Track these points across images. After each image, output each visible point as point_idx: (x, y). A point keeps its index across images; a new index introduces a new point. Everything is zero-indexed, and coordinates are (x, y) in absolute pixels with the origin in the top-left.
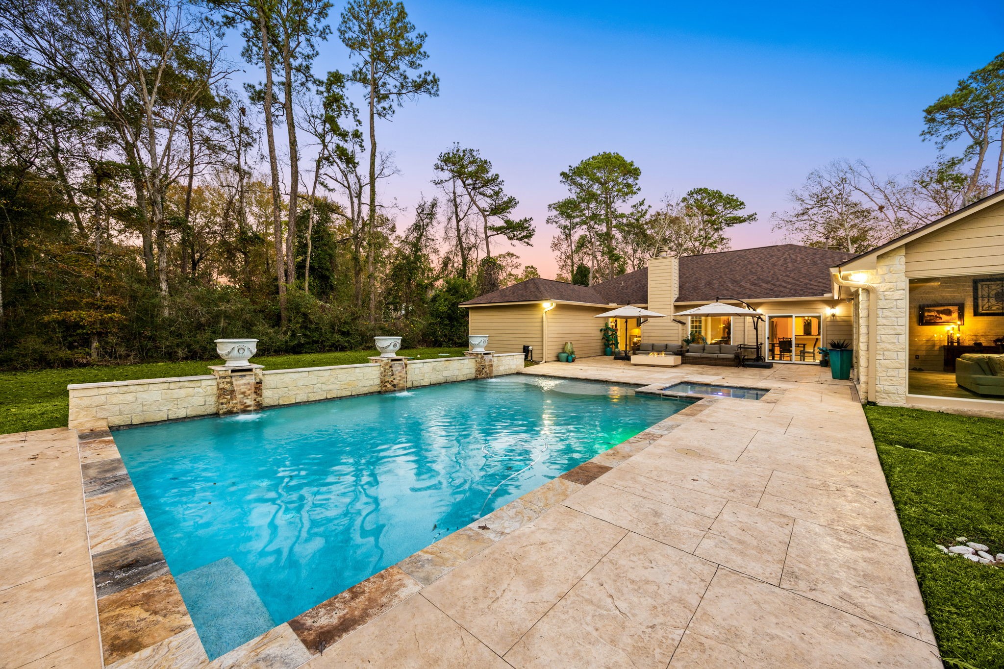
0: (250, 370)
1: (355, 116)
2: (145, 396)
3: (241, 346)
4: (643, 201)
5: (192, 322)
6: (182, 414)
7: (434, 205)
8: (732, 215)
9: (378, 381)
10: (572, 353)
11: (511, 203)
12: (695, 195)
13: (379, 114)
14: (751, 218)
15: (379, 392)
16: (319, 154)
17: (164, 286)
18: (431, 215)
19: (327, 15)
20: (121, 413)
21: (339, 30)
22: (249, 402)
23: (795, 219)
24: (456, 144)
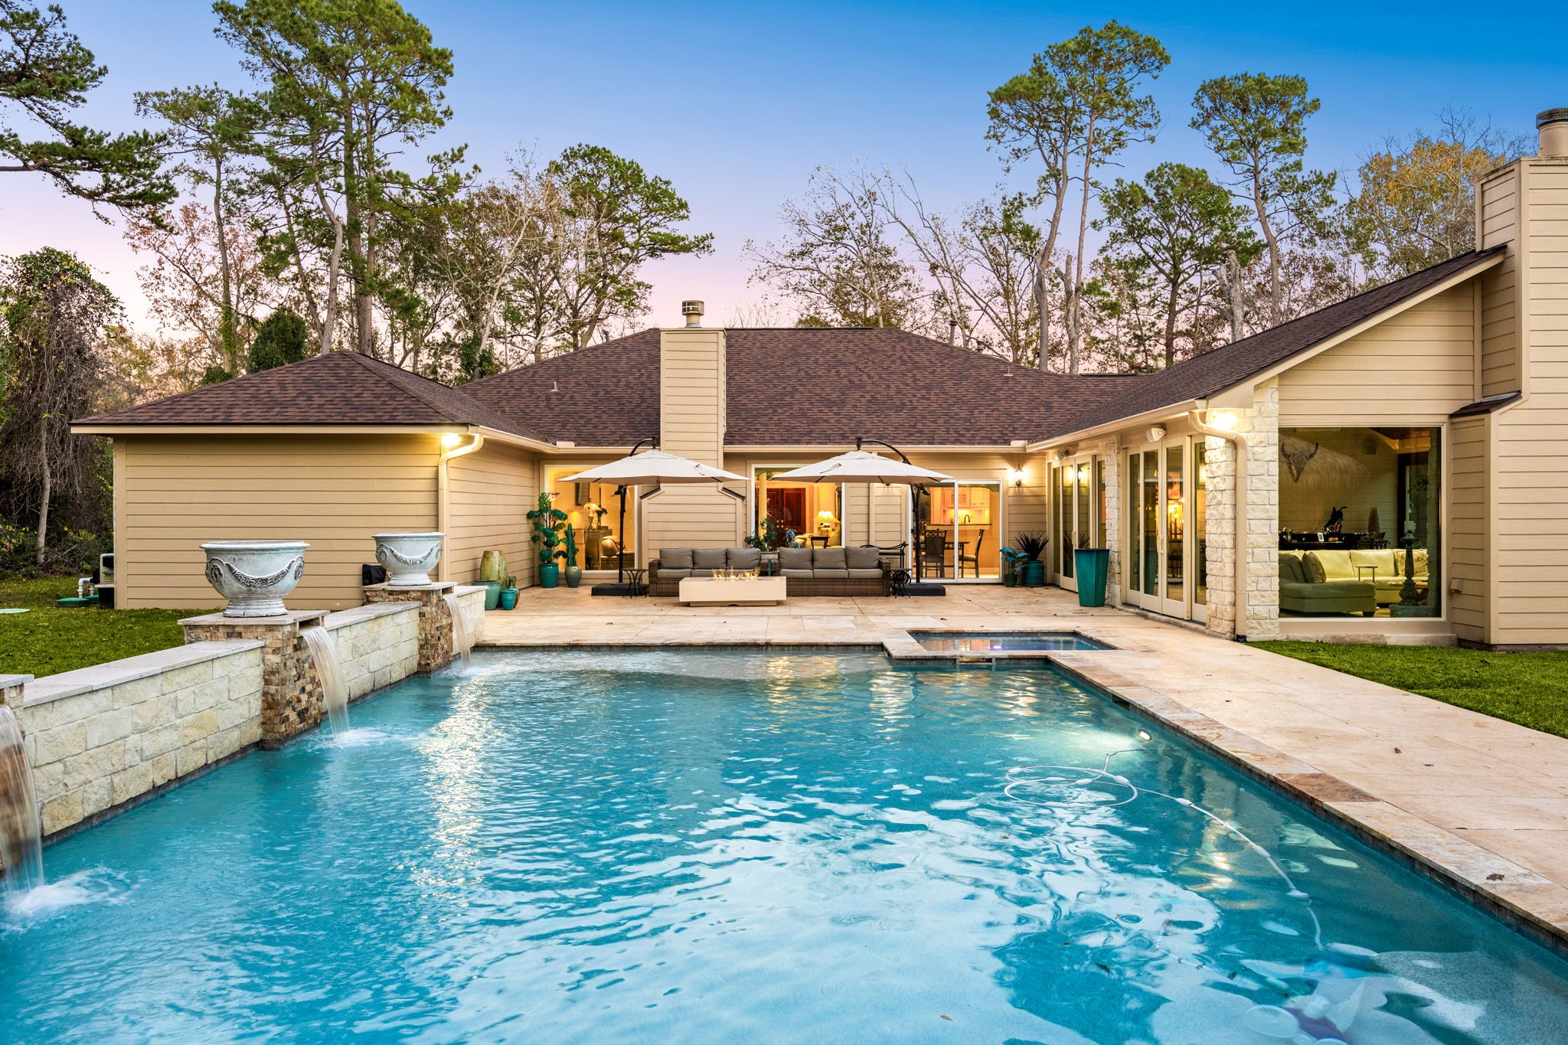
4: (460, 150)
8: (663, 231)
9: (256, 705)
10: (510, 582)
12: (580, 162)
14: (701, 244)
15: (260, 745)
23: (788, 262)
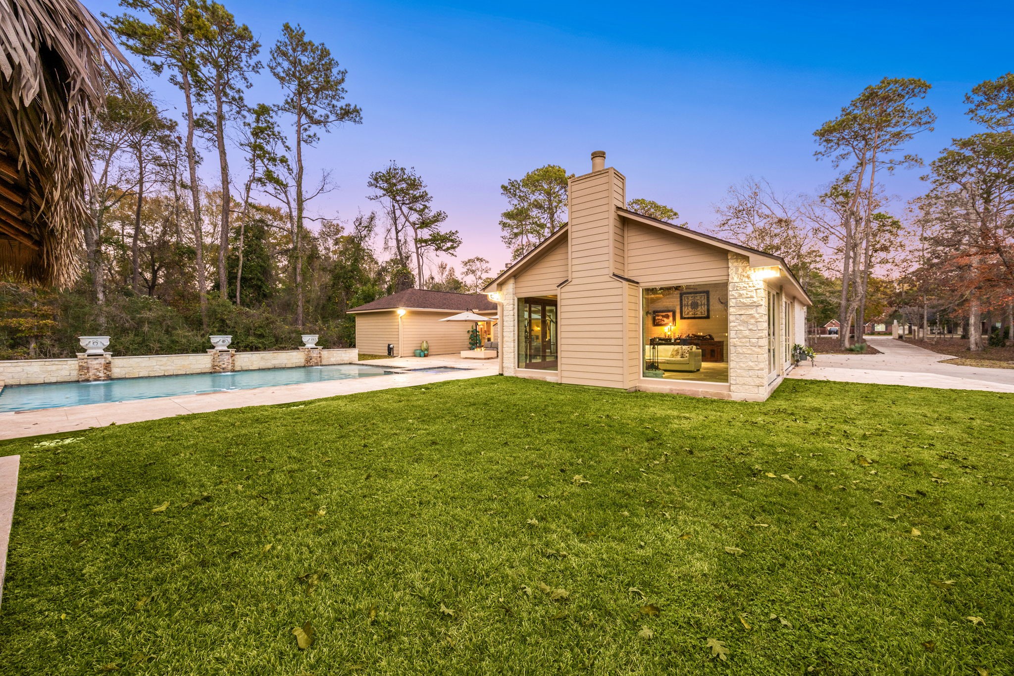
0: (102, 355)
1: (284, 143)
2: (28, 368)
3: (95, 340)
5: (116, 327)
6: (54, 380)
7: (372, 218)
9: (209, 365)
10: (427, 350)
11: (438, 218)
13: (305, 141)
15: (211, 373)
16: (250, 177)
17: (101, 296)
18: (369, 228)
19: (258, 52)
20: (13, 378)
21: (269, 66)
22: (101, 375)
24: (393, 162)
